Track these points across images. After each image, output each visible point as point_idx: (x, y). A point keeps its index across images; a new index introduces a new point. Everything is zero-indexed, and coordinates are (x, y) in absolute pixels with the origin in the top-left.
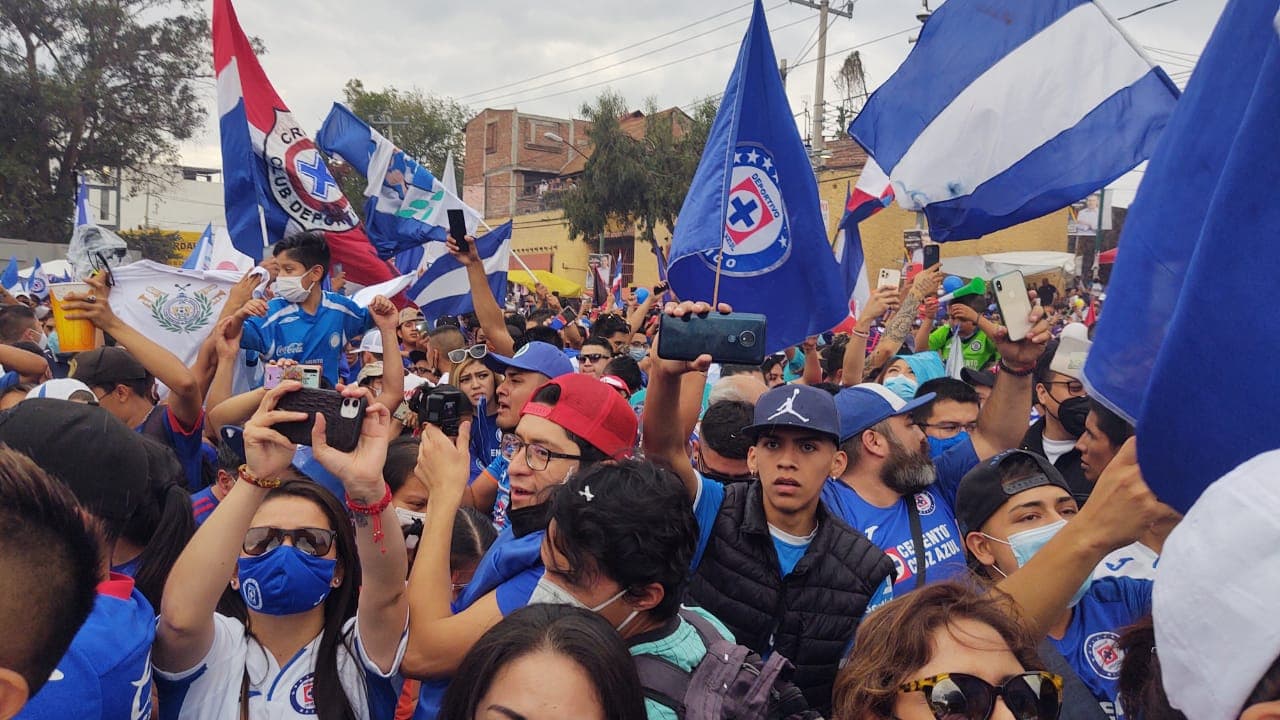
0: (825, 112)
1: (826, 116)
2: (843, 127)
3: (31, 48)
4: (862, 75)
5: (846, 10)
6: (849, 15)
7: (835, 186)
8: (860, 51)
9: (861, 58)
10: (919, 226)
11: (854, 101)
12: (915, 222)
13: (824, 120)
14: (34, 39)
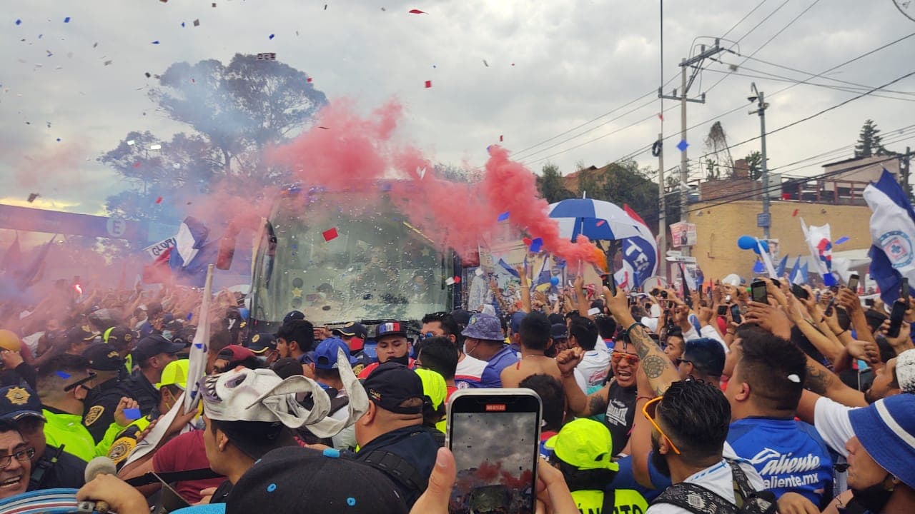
0: (689, 166)
1: (690, 168)
2: (712, 172)
3: (228, 159)
4: (724, 136)
5: (700, 98)
6: (703, 102)
7: (709, 212)
8: (721, 122)
9: (722, 125)
10: (766, 236)
11: (719, 154)
12: (763, 234)
13: (689, 171)
14: (229, 154)
